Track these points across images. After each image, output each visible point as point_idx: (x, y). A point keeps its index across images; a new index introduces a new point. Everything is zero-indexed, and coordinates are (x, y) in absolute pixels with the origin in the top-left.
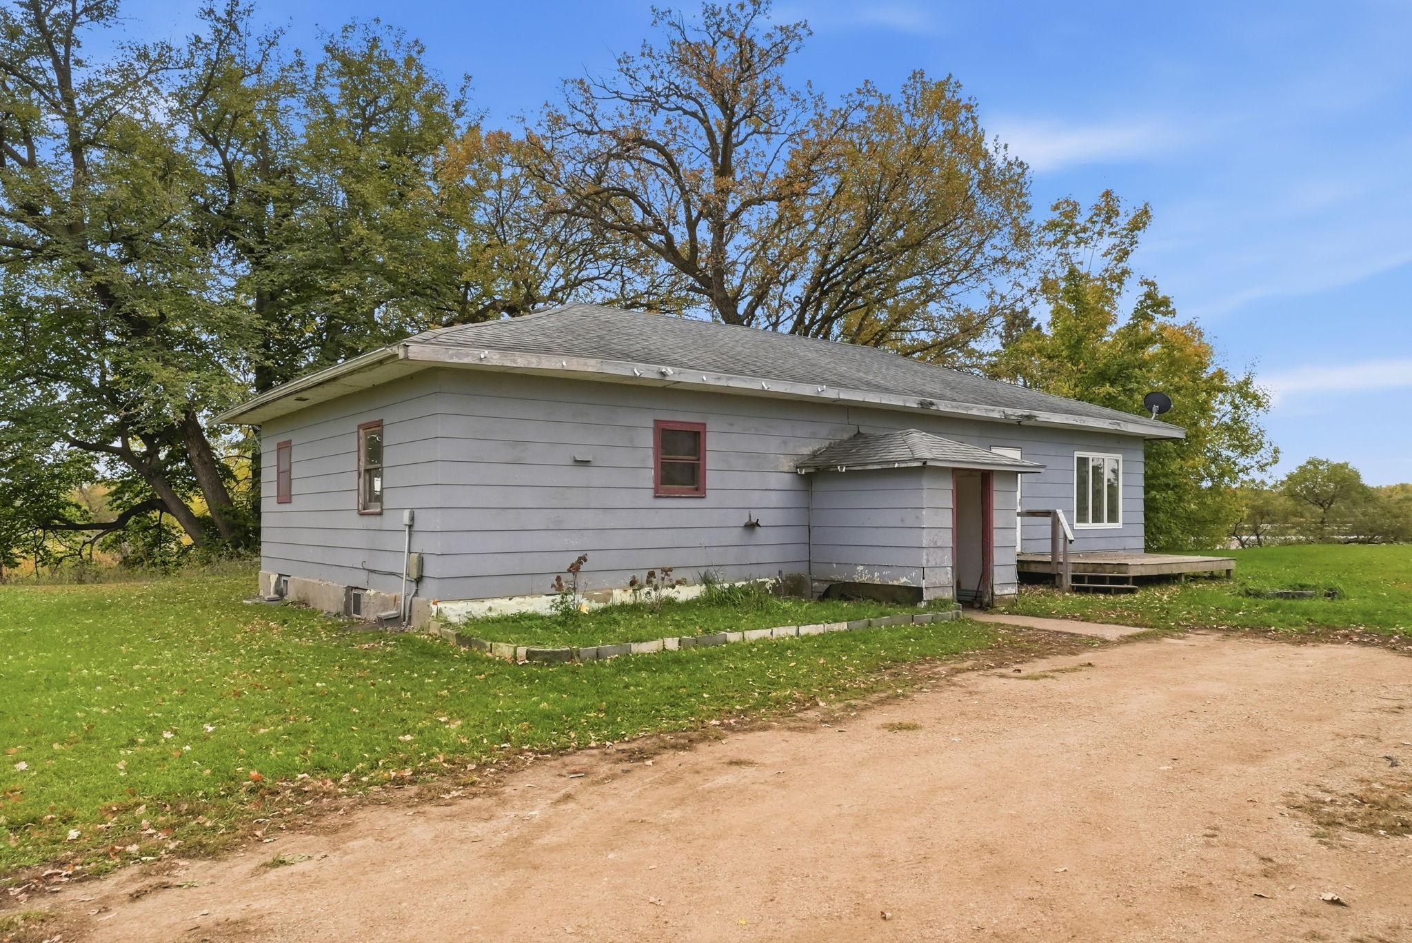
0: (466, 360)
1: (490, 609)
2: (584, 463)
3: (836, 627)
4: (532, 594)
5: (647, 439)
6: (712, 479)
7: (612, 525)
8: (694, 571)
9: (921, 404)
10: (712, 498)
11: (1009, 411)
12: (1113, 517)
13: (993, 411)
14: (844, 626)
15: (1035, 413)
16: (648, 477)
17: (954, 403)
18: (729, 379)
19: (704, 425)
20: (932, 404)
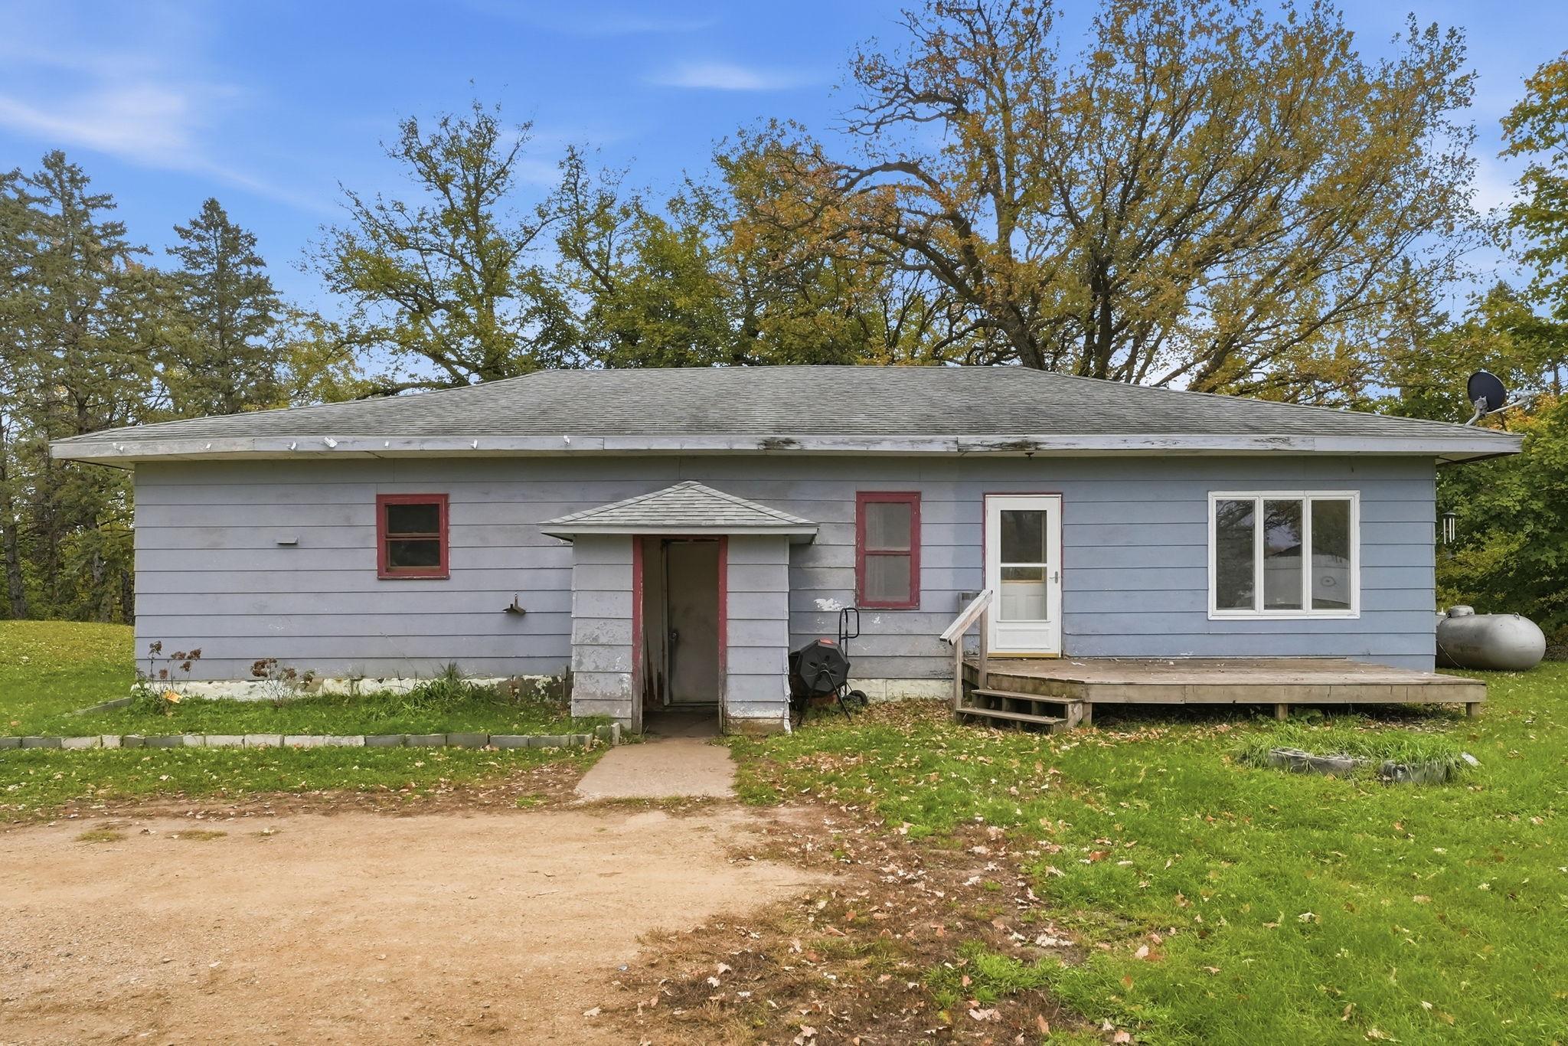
0: (107, 454)
1: (185, 691)
2: (293, 545)
3: (345, 741)
4: (232, 679)
5: (368, 518)
6: (456, 558)
7: (326, 610)
8: (434, 662)
9: (766, 443)
10: (457, 579)
11: (965, 439)
12: (1332, 597)
13: (931, 441)
14: (360, 741)
15: (1033, 437)
16: (370, 558)
17: (839, 438)
18: (423, 442)
19: (446, 496)
20: (789, 442)
